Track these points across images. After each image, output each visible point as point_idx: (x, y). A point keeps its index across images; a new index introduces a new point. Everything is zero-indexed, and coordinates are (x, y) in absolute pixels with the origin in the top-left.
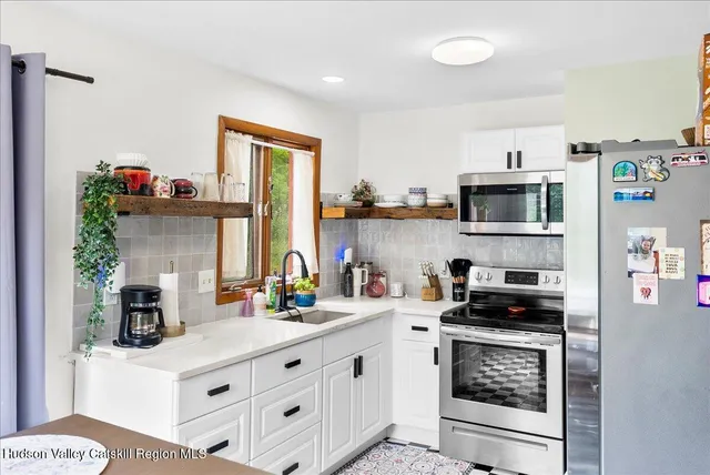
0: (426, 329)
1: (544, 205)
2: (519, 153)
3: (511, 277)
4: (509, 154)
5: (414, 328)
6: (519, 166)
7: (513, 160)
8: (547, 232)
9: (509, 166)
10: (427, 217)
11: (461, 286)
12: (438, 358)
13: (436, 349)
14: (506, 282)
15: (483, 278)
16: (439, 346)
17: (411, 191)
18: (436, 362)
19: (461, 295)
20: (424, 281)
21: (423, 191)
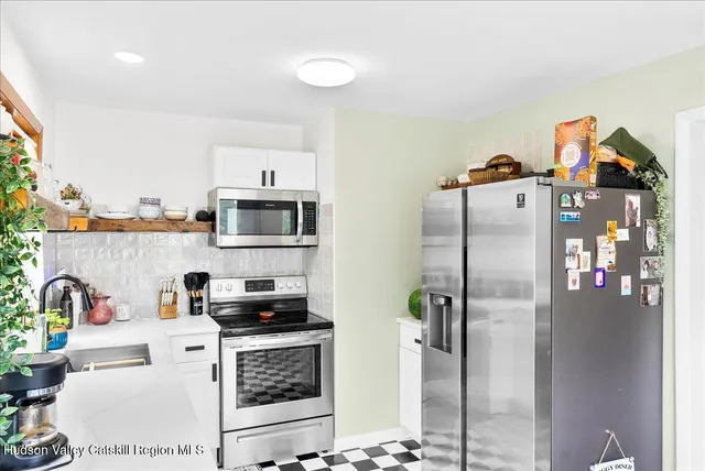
0: (202, 348)
1: (300, 220)
2: (273, 173)
3: (251, 285)
4: (264, 173)
5: (188, 349)
6: (273, 184)
7: (268, 177)
8: (300, 244)
9: (264, 184)
10: (170, 230)
11: (200, 299)
12: (217, 372)
13: (214, 366)
14: (247, 291)
15: (224, 289)
16: (217, 362)
17: (143, 201)
18: (214, 379)
19: (201, 308)
20: (168, 298)
21: (156, 203)
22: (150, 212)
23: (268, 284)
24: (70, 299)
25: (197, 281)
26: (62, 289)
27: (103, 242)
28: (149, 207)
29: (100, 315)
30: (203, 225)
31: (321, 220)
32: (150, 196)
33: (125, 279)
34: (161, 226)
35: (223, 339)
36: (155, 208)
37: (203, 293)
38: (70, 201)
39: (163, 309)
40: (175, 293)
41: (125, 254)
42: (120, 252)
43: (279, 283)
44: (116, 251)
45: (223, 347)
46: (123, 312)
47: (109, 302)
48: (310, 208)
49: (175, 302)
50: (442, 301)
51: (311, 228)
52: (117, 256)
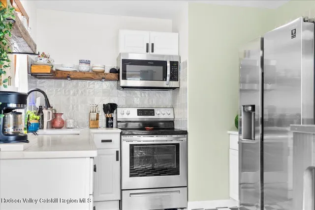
0: (110, 141)
1: (169, 73)
2: (153, 44)
3: (141, 112)
4: (147, 44)
5: (103, 141)
6: (153, 51)
7: (150, 47)
8: (169, 86)
9: (147, 51)
10: (95, 78)
11: (112, 118)
12: (118, 156)
13: (117, 152)
14: (138, 115)
15: (125, 114)
16: (119, 150)
17: (81, 62)
18: (117, 160)
19: (112, 124)
20: (94, 116)
21: (88, 63)
22: (84, 68)
23: (151, 112)
24: (42, 113)
25: (110, 108)
26: (38, 108)
27: (60, 86)
28: (84, 65)
29: (58, 123)
30: (113, 76)
31: (181, 72)
32: (85, 59)
33: (71, 106)
34: (90, 76)
35: (122, 136)
36: (87, 65)
37: (114, 115)
38: (43, 58)
39: (91, 123)
40: (98, 114)
41: (72, 92)
42: (69, 91)
43: (157, 112)
44: (67, 90)
45: (122, 140)
46: (70, 123)
47: (62, 117)
48: (175, 65)
49: (97, 119)
50: (250, 108)
51: (175, 77)
52: (67, 93)
